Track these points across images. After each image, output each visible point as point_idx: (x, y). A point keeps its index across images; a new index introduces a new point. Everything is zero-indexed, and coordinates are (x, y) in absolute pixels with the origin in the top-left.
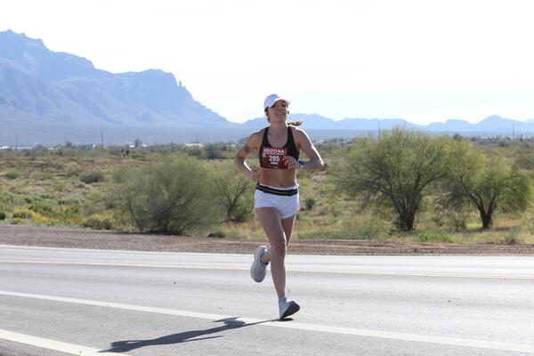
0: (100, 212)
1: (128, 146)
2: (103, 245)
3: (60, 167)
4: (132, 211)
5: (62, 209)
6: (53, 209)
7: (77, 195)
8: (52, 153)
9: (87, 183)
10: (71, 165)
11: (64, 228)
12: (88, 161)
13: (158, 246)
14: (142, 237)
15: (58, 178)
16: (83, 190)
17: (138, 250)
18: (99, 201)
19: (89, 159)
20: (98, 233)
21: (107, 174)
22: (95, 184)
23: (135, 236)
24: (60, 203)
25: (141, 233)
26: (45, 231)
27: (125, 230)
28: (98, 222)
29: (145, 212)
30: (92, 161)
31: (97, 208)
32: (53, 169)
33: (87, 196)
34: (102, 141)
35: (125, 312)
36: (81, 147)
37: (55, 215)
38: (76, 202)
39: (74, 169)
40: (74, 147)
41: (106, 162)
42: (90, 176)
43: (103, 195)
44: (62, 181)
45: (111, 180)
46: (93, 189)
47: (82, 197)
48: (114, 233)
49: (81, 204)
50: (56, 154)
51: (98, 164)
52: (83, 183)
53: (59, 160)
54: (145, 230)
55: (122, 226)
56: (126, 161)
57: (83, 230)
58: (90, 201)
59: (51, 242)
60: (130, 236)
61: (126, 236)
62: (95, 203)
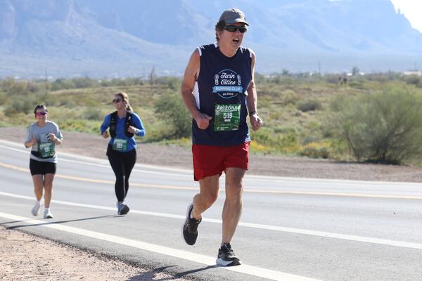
0: (317, 140)
1: (345, 74)
2: (320, 174)
3: (276, 95)
4: (349, 139)
5: (279, 138)
6: (270, 137)
7: (293, 123)
8: (268, 81)
9: (304, 111)
10: (288, 93)
11: (280, 156)
12: (304, 89)
13: (376, 175)
14: (359, 166)
15: (274, 106)
16: (300, 118)
17: (356, 179)
18: (316, 129)
19: (306, 87)
20: (314, 162)
21: (325, 102)
22: (312, 112)
23: (352, 165)
24: (277, 131)
25: (359, 163)
26: (261, 160)
27: (342, 159)
28: (315, 150)
29: (362, 141)
30: (309, 89)
31: (314, 137)
32: (269, 97)
33: (304, 124)
34: (319, 69)
35: (345, 242)
36: (298, 75)
37: (272, 144)
38: (293, 131)
39: (290, 97)
40: (290, 75)
41: (322, 91)
42: (307, 105)
43: (320, 124)
44: (279, 109)
45: (328, 109)
46: (309, 117)
47: (298, 126)
48: (332, 162)
49: (297, 132)
50: (273, 82)
51: (315, 92)
52: (300, 112)
53: (276, 89)
54: (362, 159)
55: (339, 155)
56: (343, 89)
57: (300, 158)
58: (307, 130)
59: (268, 171)
60: (347, 166)
61: (343, 166)
62: (312, 131)
